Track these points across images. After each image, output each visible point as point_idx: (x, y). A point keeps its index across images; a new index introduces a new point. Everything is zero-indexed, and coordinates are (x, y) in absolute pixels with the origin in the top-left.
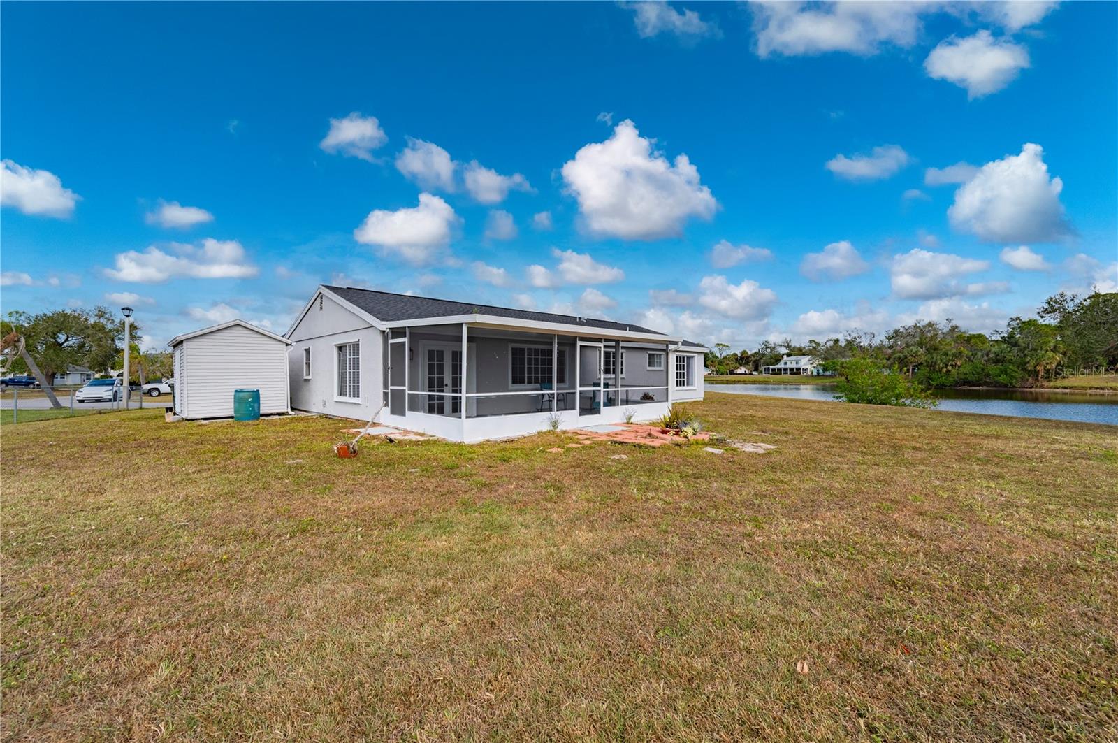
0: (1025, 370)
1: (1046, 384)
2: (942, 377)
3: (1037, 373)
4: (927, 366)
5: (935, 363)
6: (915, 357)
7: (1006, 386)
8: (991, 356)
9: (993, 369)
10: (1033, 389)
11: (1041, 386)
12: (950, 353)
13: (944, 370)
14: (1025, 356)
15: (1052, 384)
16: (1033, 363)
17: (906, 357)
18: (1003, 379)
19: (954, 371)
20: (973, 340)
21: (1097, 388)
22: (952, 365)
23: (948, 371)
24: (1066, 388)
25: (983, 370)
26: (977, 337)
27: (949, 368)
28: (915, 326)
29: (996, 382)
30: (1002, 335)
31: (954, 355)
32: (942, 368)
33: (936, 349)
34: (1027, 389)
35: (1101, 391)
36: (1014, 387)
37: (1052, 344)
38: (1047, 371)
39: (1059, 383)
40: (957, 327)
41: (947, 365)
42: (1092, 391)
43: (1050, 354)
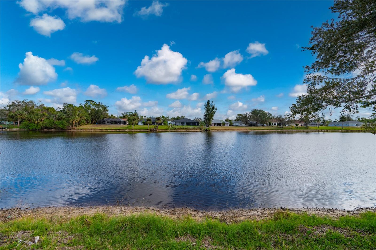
0: (69, 122)
1: (75, 128)
2: (35, 125)
3: (73, 124)
4: (28, 120)
5: (32, 119)
6: (21, 116)
7: (62, 129)
8: (56, 117)
9: (57, 122)
10: (71, 130)
11: (74, 129)
12: (39, 115)
13: (36, 122)
14: (69, 117)
15: (77, 128)
16: (72, 120)
17: (16, 115)
18: (61, 126)
19: (41, 123)
20: (50, 110)
21: (90, 129)
22: (40, 120)
23: (38, 123)
24: (82, 129)
25: (53, 122)
26: (51, 109)
27: (39, 121)
28: (23, 102)
29: (59, 128)
30: (61, 109)
31: (41, 115)
32: (35, 121)
33: (33, 113)
34: (70, 130)
35: (91, 130)
36: (65, 129)
37: (77, 114)
38: (76, 123)
39: (79, 127)
40: (43, 105)
41: (38, 120)
42: (88, 130)
43: (77, 117)
